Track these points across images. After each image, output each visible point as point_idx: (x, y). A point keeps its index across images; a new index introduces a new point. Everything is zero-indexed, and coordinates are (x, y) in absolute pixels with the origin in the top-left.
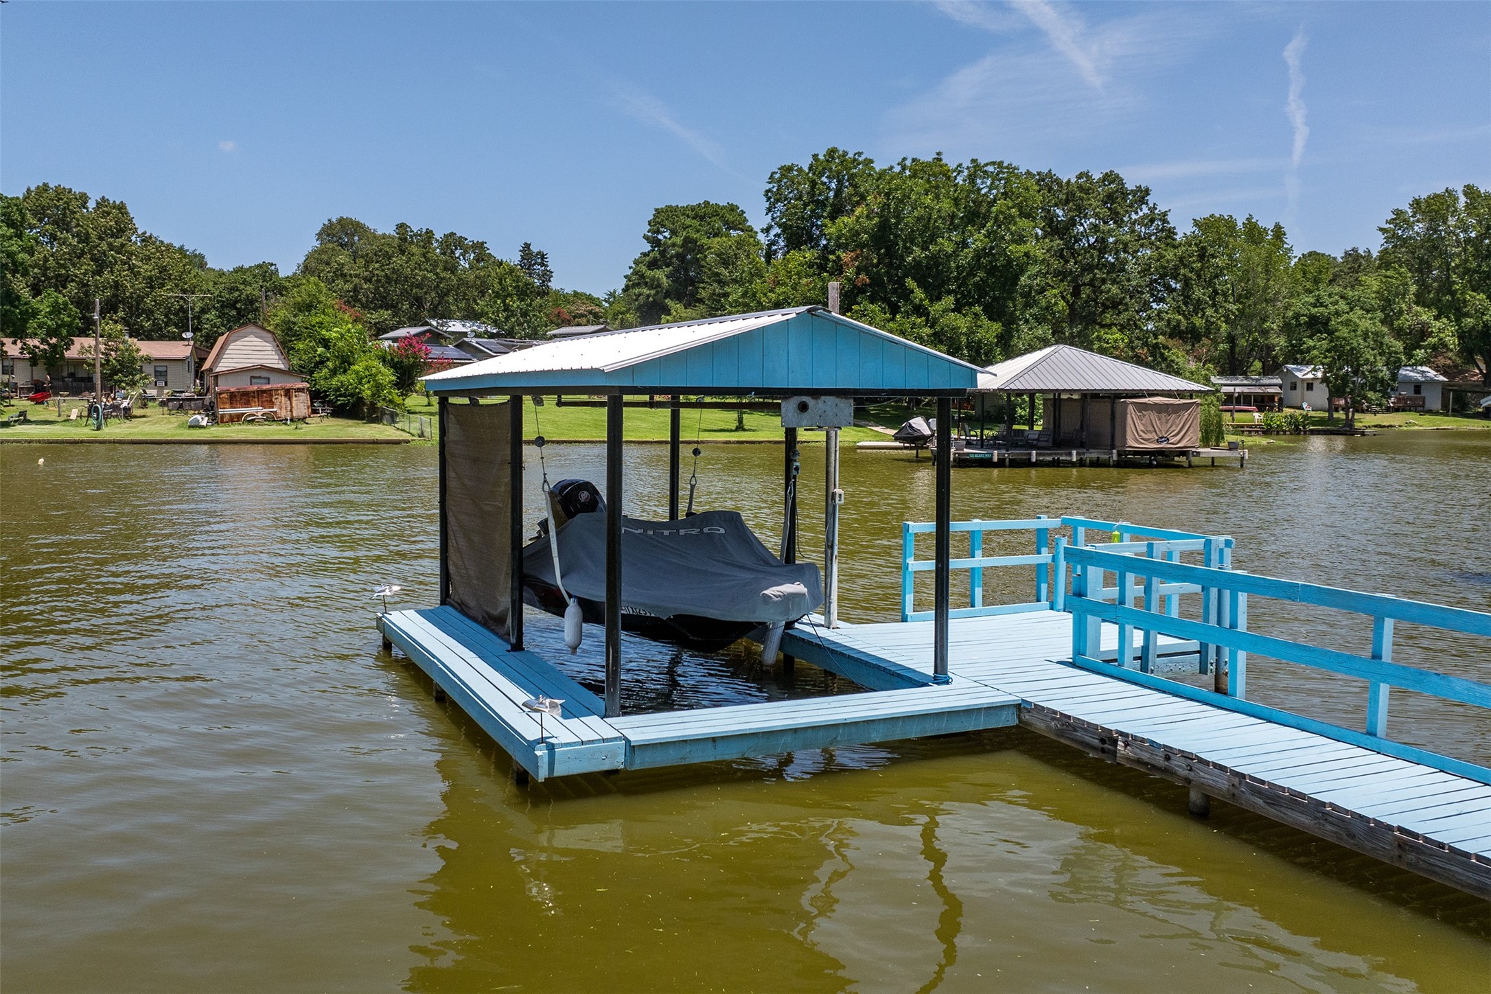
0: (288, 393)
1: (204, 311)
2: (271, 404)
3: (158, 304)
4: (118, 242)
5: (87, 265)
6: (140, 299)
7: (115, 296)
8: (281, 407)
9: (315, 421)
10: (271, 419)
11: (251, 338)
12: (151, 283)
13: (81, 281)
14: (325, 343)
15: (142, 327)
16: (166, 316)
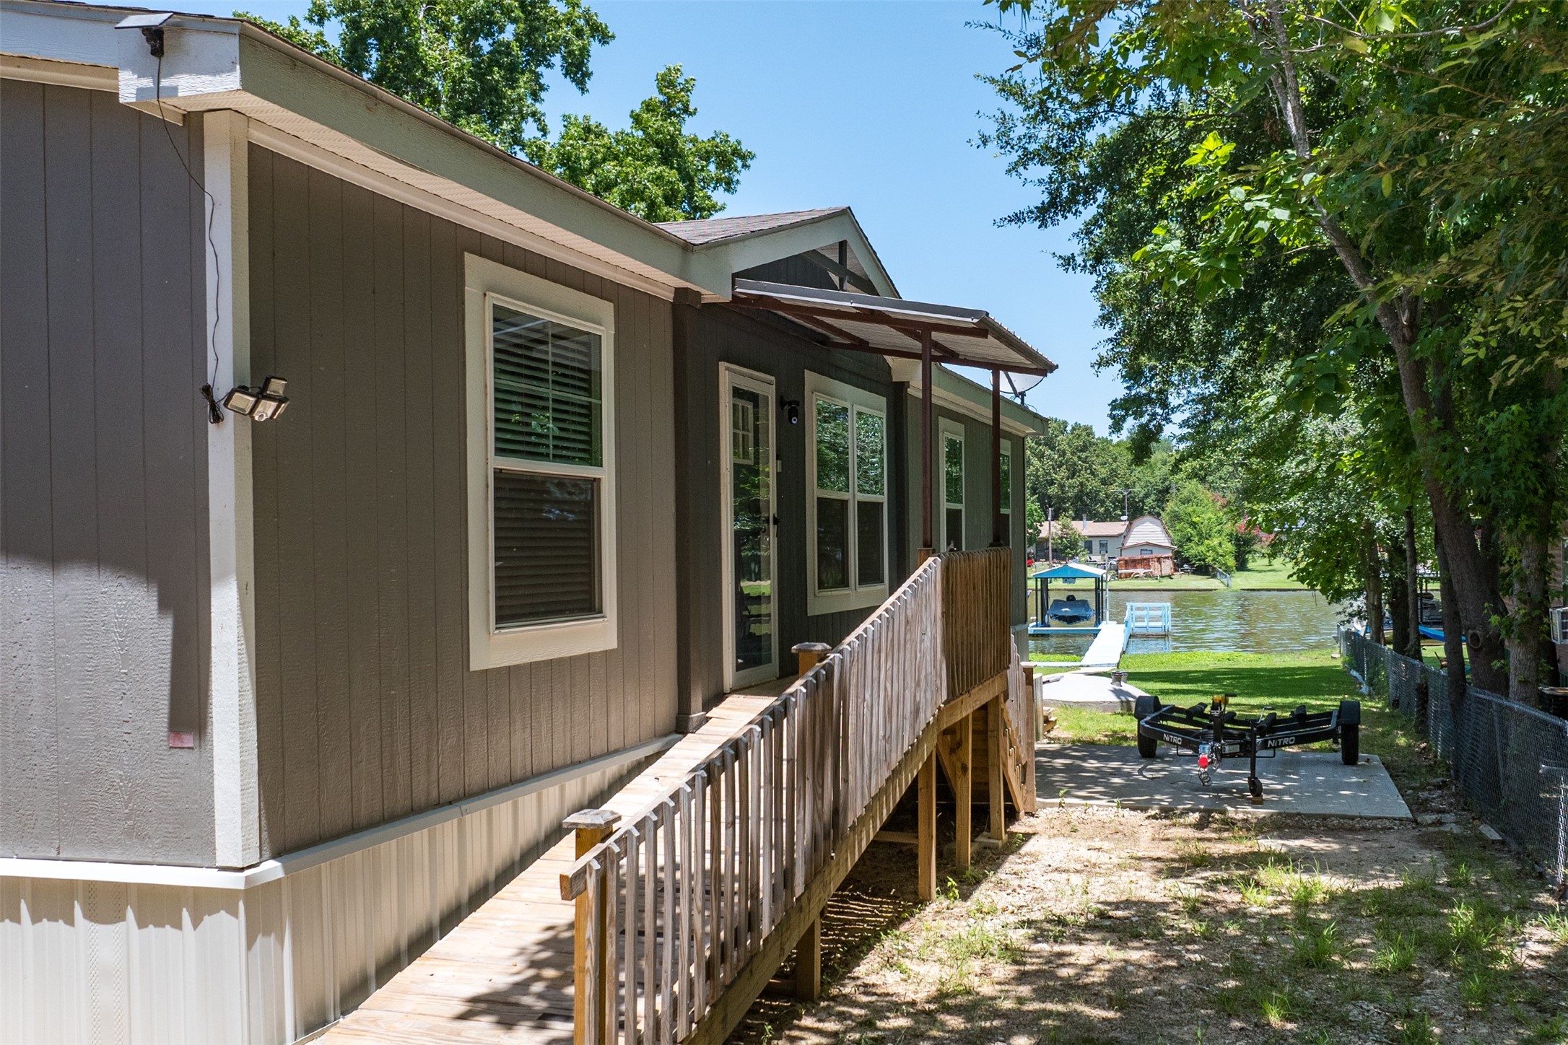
0: (1159, 560)
1: (1147, 496)
2: (1149, 567)
3: (1108, 496)
4: (1083, 455)
5: (1063, 472)
6: (1097, 492)
7: (1081, 491)
8: (1155, 568)
9: (1177, 576)
10: (1147, 576)
11: (1148, 524)
12: (1104, 482)
13: (1060, 484)
14: (1194, 525)
15: (1098, 512)
16: (1114, 504)
